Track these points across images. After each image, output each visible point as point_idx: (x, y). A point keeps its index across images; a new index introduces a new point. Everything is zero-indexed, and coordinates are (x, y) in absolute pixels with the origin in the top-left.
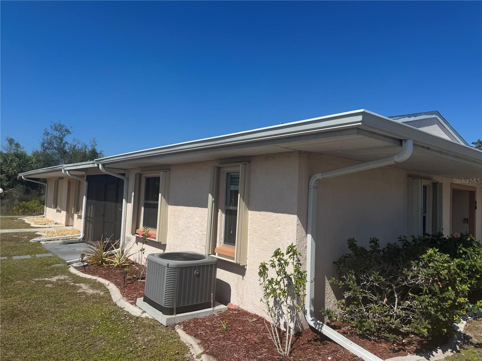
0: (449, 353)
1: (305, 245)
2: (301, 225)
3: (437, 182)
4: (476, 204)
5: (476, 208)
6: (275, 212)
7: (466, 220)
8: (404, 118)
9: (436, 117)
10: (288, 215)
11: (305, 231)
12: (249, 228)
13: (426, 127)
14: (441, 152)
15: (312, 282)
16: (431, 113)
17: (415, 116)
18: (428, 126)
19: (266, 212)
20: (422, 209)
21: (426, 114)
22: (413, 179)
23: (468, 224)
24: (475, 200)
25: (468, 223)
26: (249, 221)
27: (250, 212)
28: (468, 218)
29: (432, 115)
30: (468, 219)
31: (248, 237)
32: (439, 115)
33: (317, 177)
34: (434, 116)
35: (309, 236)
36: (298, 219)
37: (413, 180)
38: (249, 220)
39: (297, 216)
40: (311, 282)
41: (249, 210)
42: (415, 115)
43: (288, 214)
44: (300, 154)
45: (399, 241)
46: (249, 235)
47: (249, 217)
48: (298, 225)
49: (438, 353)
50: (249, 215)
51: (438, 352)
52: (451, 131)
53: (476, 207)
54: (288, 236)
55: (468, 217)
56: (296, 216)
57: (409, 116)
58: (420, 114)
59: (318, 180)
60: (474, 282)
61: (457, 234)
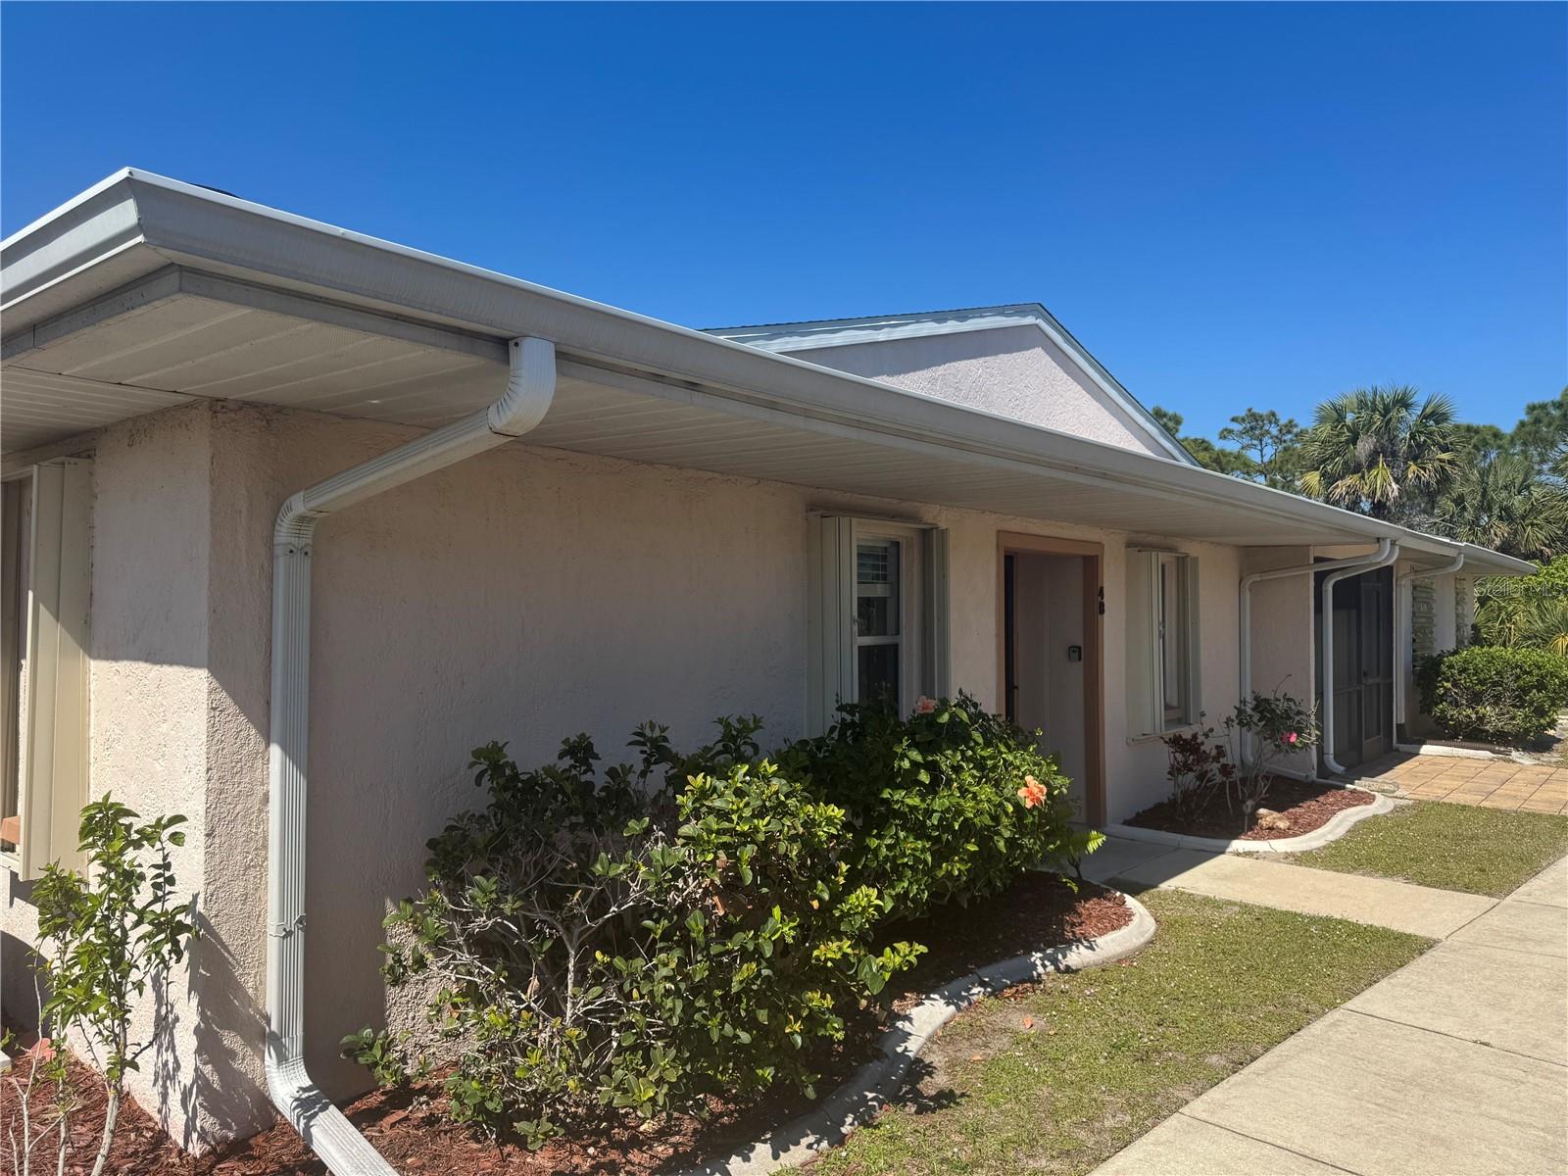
0: (798, 1154)
1: (259, 791)
2: (233, 709)
3: (932, 529)
4: (1102, 598)
5: (1102, 612)
6: (155, 663)
7: (1075, 652)
8: (918, 322)
9: (1037, 325)
10: (185, 669)
11: (259, 731)
12: (92, 730)
13: (1001, 356)
14: (772, 406)
15: (289, 934)
16: (1021, 310)
17: (963, 317)
18: (1011, 352)
19: (133, 663)
20: (853, 621)
21: (1001, 311)
22: (822, 517)
23: (1081, 663)
24: (1099, 585)
25: (1080, 659)
26: (92, 703)
27: (95, 666)
28: (1082, 646)
29: (1025, 316)
30: (1080, 648)
31: (92, 769)
32: (1049, 317)
33: (293, 507)
34: (1030, 320)
35: (275, 751)
36: (216, 684)
37: (824, 519)
38: (92, 697)
39: (210, 671)
40: (284, 937)
41: (92, 657)
42: (961, 315)
43: (185, 665)
44: (215, 412)
45: (630, 744)
46: (92, 761)
47: (93, 687)
48: (214, 709)
49: (753, 1161)
50: (92, 676)
51: (751, 1155)
52: (1090, 371)
53: (1102, 605)
54: (185, 757)
55: (1080, 643)
56: (204, 673)
57: (940, 317)
58: (979, 312)
59: (302, 519)
60: (959, 870)
61: (926, 701)
